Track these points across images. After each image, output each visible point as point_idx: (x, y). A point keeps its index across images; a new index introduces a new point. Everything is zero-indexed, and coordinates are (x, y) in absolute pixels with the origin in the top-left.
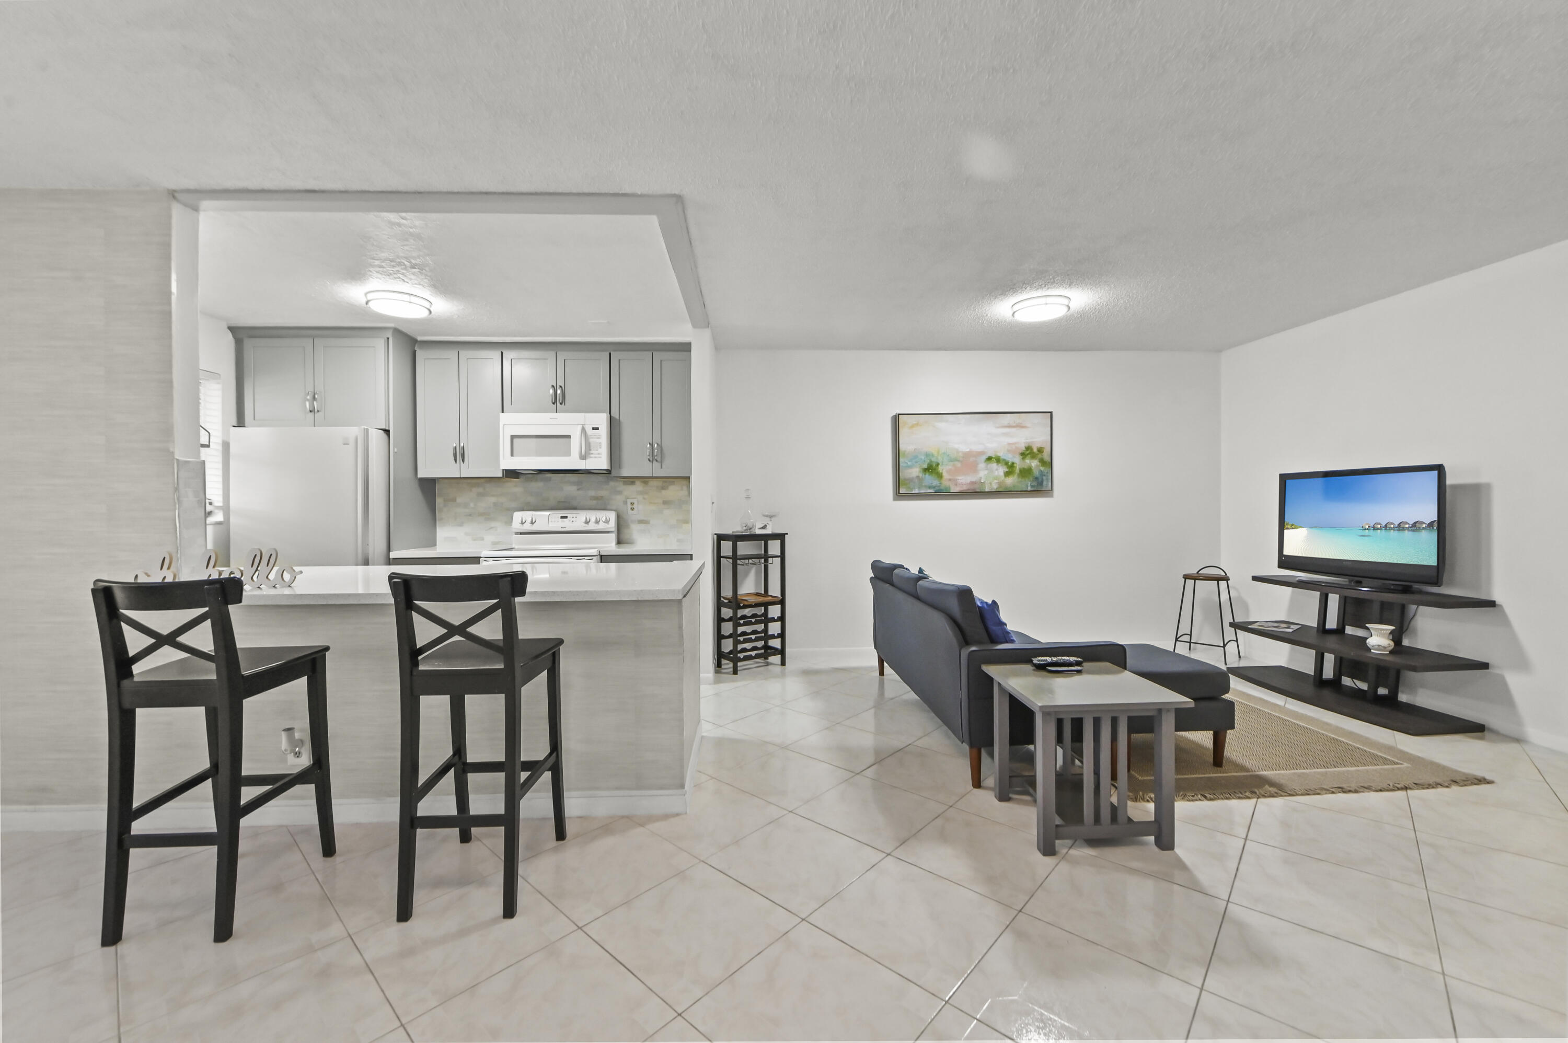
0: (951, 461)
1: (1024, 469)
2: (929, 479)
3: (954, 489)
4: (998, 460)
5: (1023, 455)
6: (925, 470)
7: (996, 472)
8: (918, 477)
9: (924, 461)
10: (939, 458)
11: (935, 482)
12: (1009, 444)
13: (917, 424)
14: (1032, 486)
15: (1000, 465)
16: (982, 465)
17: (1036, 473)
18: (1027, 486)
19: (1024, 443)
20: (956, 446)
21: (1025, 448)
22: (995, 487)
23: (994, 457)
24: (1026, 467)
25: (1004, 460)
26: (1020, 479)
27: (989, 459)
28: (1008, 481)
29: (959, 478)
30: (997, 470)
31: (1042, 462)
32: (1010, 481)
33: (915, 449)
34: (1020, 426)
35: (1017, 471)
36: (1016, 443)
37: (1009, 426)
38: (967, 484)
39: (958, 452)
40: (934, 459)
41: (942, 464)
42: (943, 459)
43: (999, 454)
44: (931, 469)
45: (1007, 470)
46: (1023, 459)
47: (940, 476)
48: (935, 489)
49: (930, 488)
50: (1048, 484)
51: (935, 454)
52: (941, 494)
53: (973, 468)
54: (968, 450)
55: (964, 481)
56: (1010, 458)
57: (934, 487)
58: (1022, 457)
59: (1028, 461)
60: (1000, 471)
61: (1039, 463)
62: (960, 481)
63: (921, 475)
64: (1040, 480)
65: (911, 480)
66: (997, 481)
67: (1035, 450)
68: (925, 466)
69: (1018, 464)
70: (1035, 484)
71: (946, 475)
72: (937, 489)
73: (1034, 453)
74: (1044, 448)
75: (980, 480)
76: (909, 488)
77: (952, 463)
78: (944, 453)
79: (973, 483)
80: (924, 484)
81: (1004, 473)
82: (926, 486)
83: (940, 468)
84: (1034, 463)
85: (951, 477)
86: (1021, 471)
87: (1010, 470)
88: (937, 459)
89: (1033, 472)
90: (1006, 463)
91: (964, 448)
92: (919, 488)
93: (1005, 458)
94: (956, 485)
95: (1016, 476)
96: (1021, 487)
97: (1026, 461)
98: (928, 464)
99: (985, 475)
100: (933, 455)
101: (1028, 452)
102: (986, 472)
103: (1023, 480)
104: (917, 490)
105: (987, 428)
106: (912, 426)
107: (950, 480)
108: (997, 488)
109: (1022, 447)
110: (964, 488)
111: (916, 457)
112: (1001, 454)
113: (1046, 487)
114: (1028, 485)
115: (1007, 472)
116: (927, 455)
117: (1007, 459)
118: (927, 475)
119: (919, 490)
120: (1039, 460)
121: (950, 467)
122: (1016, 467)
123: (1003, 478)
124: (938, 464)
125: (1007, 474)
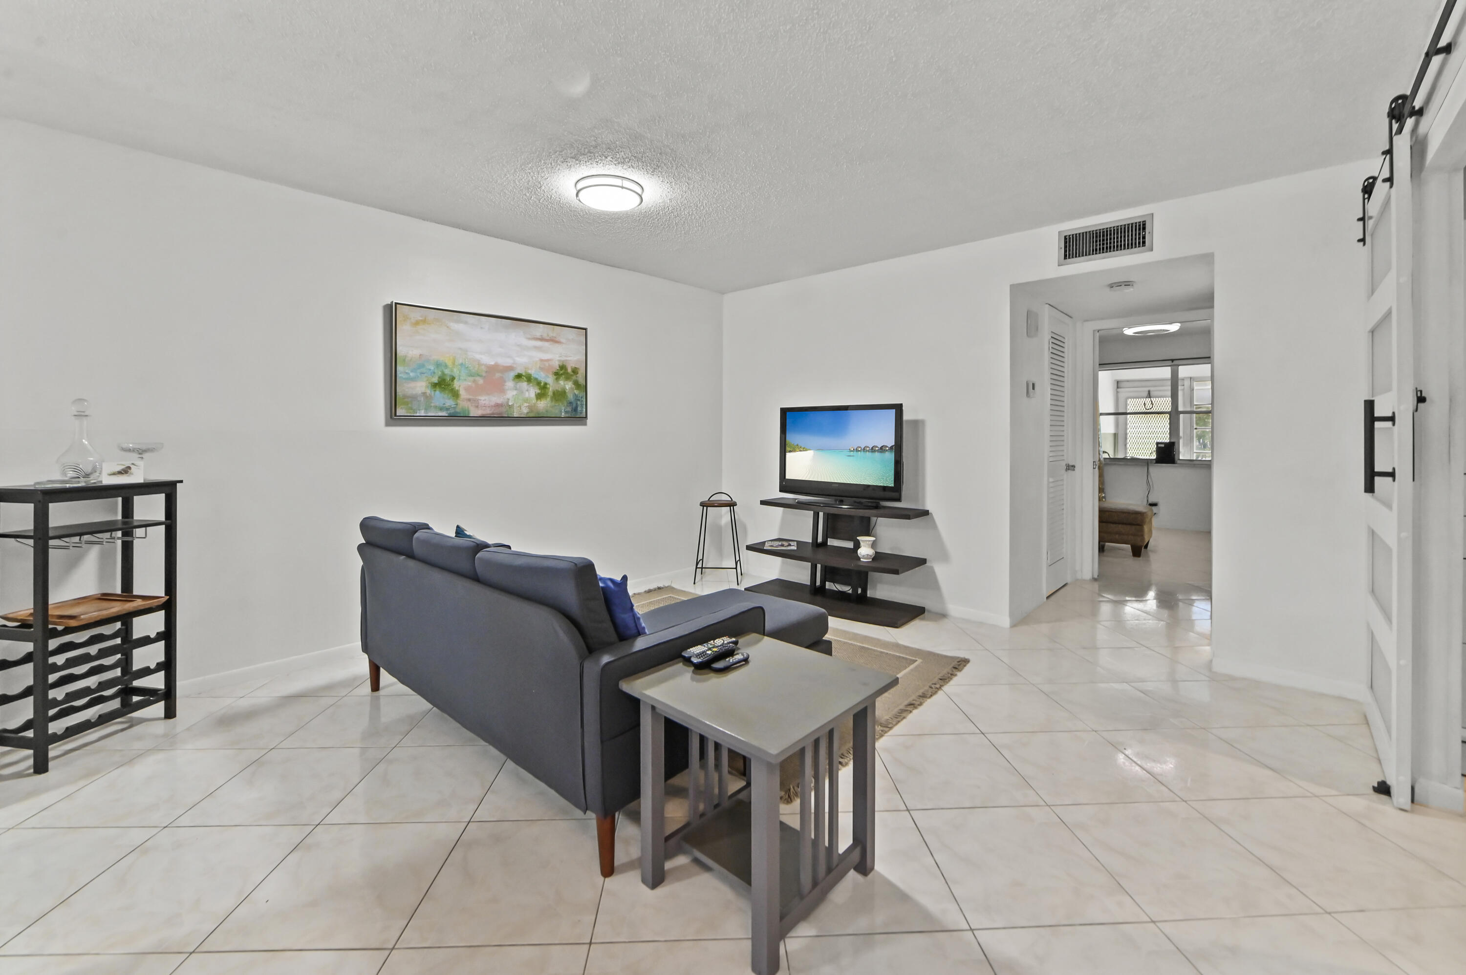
0: (471, 375)
1: (558, 391)
2: (441, 399)
3: (474, 412)
4: (529, 379)
5: (557, 375)
6: (435, 386)
7: (527, 393)
8: (424, 394)
9: (434, 373)
10: (455, 370)
11: (450, 403)
12: (542, 360)
13: (424, 321)
14: (566, 412)
15: (531, 384)
16: (510, 384)
17: (570, 397)
18: (561, 412)
19: (559, 361)
20: (478, 357)
21: (560, 367)
22: (525, 411)
23: (523, 374)
24: (560, 390)
25: (536, 379)
26: (553, 404)
27: (519, 376)
28: (540, 405)
29: (483, 398)
30: (527, 390)
31: (577, 384)
32: (543, 405)
33: (420, 355)
34: (553, 340)
35: (550, 393)
36: (548, 360)
37: (542, 339)
38: (492, 406)
39: (480, 364)
40: (447, 371)
41: (459, 379)
42: (460, 372)
43: (530, 372)
44: (443, 384)
45: (538, 391)
46: (556, 379)
47: (455, 394)
48: (449, 412)
49: (441, 409)
50: (583, 410)
51: (449, 364)
52: (457, 418)
53: (500, 388)
54: (493, 363)
55: (487, 402)
56: (543, 377)
57: (447, 409)
58: (555, 377)
59: (562, 382)
60: (532, 392)
61: (573, 386)
62: (482, 402)
63: (428, 391)
64: (574, 405)
65: (414, 398)
66: (528, 405)
67: (569, 370)
68: (435, 380)
69: (551, 384)
70: (569, 409)
71: (463, 393)
72: (452, 411)
73: (568, 373)
74: (578, 368)
75: (508, 403)
76: (411, 408)
77: (471, 379)
78: (462, 364)
79: (498, 405)
80: (433, 405)
81: (536, 395)
82: (436, 407)
83: (456, 384)
84: (569, 386)
85: (471, 397)
86: (554, 393)
87: (543, 392)
88: (452, 371)
89: (567, 396)
90: (539, 383)
91: (488, 360)
92: (426, 410)
93: (537, 377)
94: (477, 407)
95: (549, 399)
96: (555, 412)
97: (560, 382)
98: (439, 378)
99: (513, 395)
100: (446, 366)
101: (562, 372)
102: (515, 393)
103: (557, 404)
104: (423, 411)
105: (516, 337)
106: (417, 323)
107: (469, 400)
108: (527, 413)
109: (556, 365)
110: (488, 412)
111: (422, 366)
112: (533, 372)
113: (581, 413)
114: (562, 410)
115: (539, 393)
116: (438, 365)
117: (540, 379)
118: (438, 392)
119: (425, 413)
120: (573, 382)
121: (470, 383)
122: (549, 389)
123: (534, 401)
124: (453, 379)
125: (539, 396)
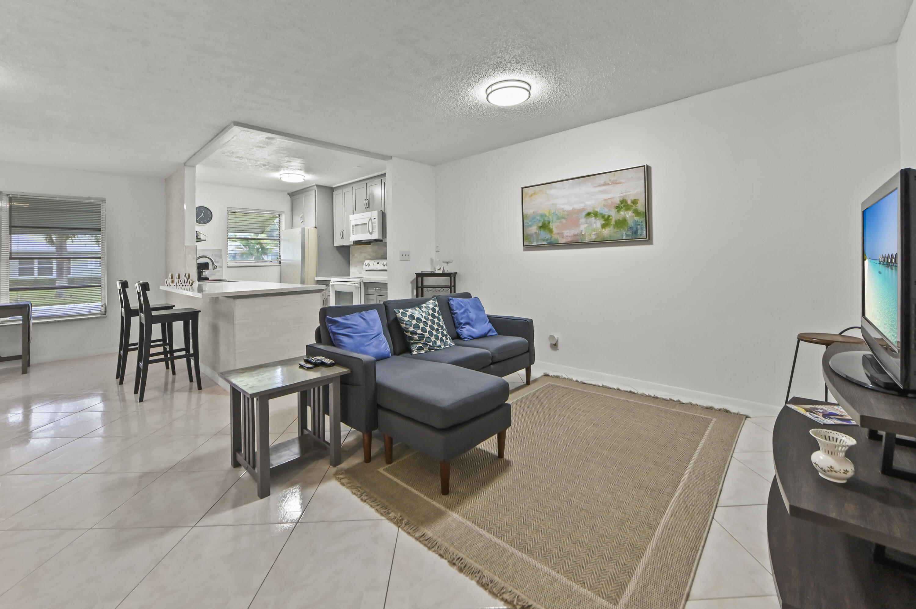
0: (559, 219)
1: (619, 220)
2: (544, 235)
3: (562, 241)
4: (596, 215)
5: (618, 208)
6: (540, 227)
7: (595, 225)
8: (536, 233)
9: (540, 221)
10: (550, 217)
11: (548, 236)
12: (605, 200)
13: (535, 194)
14: (627, 235)
15: (598, 218)
16: (583, 220)
17: (631, 223)
18: (622, 235)
19: (619, 197)
20: (562, 207)
21: (620, 201)
22: (593, 237)
23: (592, 212)
24: (621, 219)
25: (601, 214)
26: (616, 230)
27: (589, 214)
28: (605, 232)
29: (565, 232)
30: (595, 223)
31: (637, 212)
32: (607, 232)
33: (533, 212)
34: (615, 183)
35: (613, 222)
36: (611, 198)
37: (605, 184)
38: (571, 236)
39: (563, 211)
40: (546, 219)
41: (553, 222)
42: (553, 218)
43: (596, 210)
44: (545, 226)
45: (603, 222)
46: (618, 211)
47: (551, 231)
48: (548, 242)
49: (544, 240)
50: (643, 232)
51: (547, 214)
52: (552, 245)
53: (576, 224)
54: (571, 209)
55: (569, 234)
56: (606, 212)
57: (547, 240)
58: (617, 210)
59: (622, 213)
60: (598, 223)
61: (633, 214)
62: (565, 234)
63: (538, 231)
64: (635, 229)
65: (531, 235)
66: (595, 233)
67: (629, 202)
68: (540, 224)
69: (613, 216)
70: (629, 233)
71: (555, 230)
72: (549, 241)
73: (628, 205)
74: (638, 199)
75: (581, 233)
76: (530, 241)
77: (559, 220)
78: (553, 213)
79: (575, 235)
80: (540, 238)
81: (601, 225)
82: (541, 239)
83: (551, 225)
84: (629, 215)
85: (559, 232)
86: (616, 222)
87: (607, 222)
88: (549, 218)
89: (627, 223)
90: (603, 217)
91: (568, 208)
92: (537, 241)
93: (601, 212)
94: (563, 237)
95: (612, 227)
96: (617, 236)
97: (621, 213)
98: (542, 223)
99: (585, 228)
100: (546, 216)
101: (623, 205)
102: (586, 226)
103: (618, 230)
104: (535, 242)
105: (587, 188)
106: (531, 195)
107: (558, 234)
108: (595, 239)
109: (617, 201)
110: (569, 240)
111: (534, 218)
112: (598, 209)
113: (641, 235)
114: (623, 234)
115: (603, 224)
116: (542, 216)
117: (604, 213)
118: (542, 231)
119: (536, 243)
120: (633, 211)
121: (558, 224)
122: (612, 219)
123: (600, 229)
124: (549, 222)
125: (604, 226)
